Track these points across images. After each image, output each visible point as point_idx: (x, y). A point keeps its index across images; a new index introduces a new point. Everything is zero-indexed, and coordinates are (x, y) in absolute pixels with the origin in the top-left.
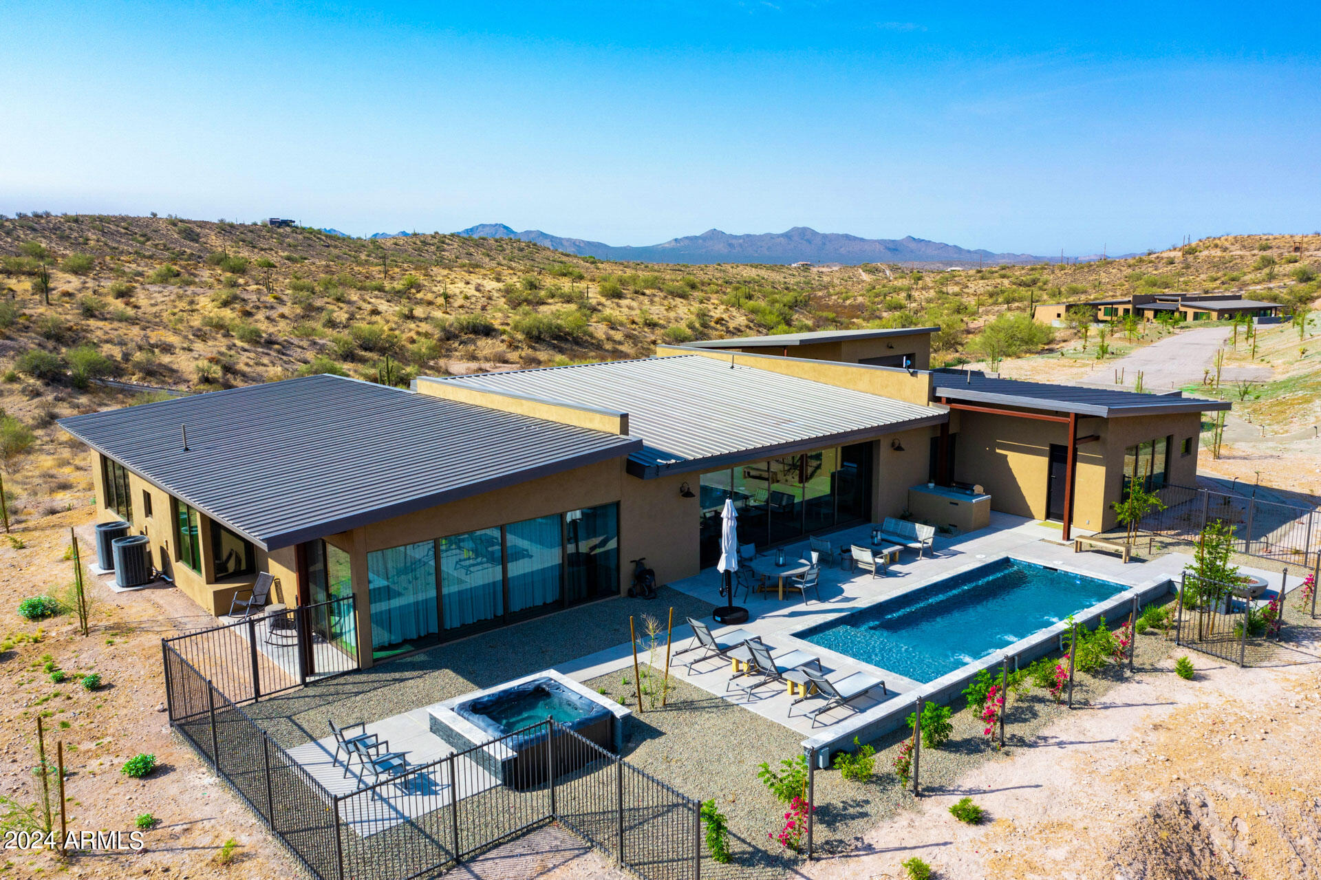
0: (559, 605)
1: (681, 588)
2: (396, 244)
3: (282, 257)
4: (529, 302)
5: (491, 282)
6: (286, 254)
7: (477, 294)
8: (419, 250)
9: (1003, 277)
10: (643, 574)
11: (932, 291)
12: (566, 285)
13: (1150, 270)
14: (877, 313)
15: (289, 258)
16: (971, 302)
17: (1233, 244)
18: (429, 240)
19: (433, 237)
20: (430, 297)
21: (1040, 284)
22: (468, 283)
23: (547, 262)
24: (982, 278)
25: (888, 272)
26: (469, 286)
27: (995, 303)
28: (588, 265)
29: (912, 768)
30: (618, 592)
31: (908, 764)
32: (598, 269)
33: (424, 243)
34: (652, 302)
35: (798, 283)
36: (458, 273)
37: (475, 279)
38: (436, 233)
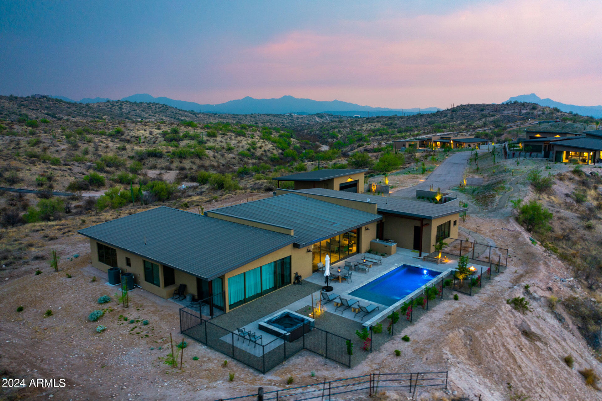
0: (275, 288)
1: (309, 280)
2: (99, 106)
3: (44, 113)
4: (176, 140)
5: (156, 130)
6: (46, 112)
7: (151, 136)
8: (111, 108)
9: (378, 122)
10: (298, 277)
11: (349, 128)
12: (191, 131)
13: (438, 119)
14: (326, 140)
15: (47, 114)
16: (365, 135)
17: (470, 108)
18: (115, 104)
19: (117, 102)
20: (128, 138)
21: (393, 125)
22: (145, 131)
23: (172, 114)
24: (369, 123)
25: (327, 117)
26: (146, 132)
27: (376, 135)
28: (192, 115)
29: (391, 329)
30: (290, 283)
31: (390, 328)
32: (197, 117)
33: (113, 105)
34: (231, 139)
35: (288, 123)
36: (139, 126)
37: (149, 130)
38: (119, 100)
